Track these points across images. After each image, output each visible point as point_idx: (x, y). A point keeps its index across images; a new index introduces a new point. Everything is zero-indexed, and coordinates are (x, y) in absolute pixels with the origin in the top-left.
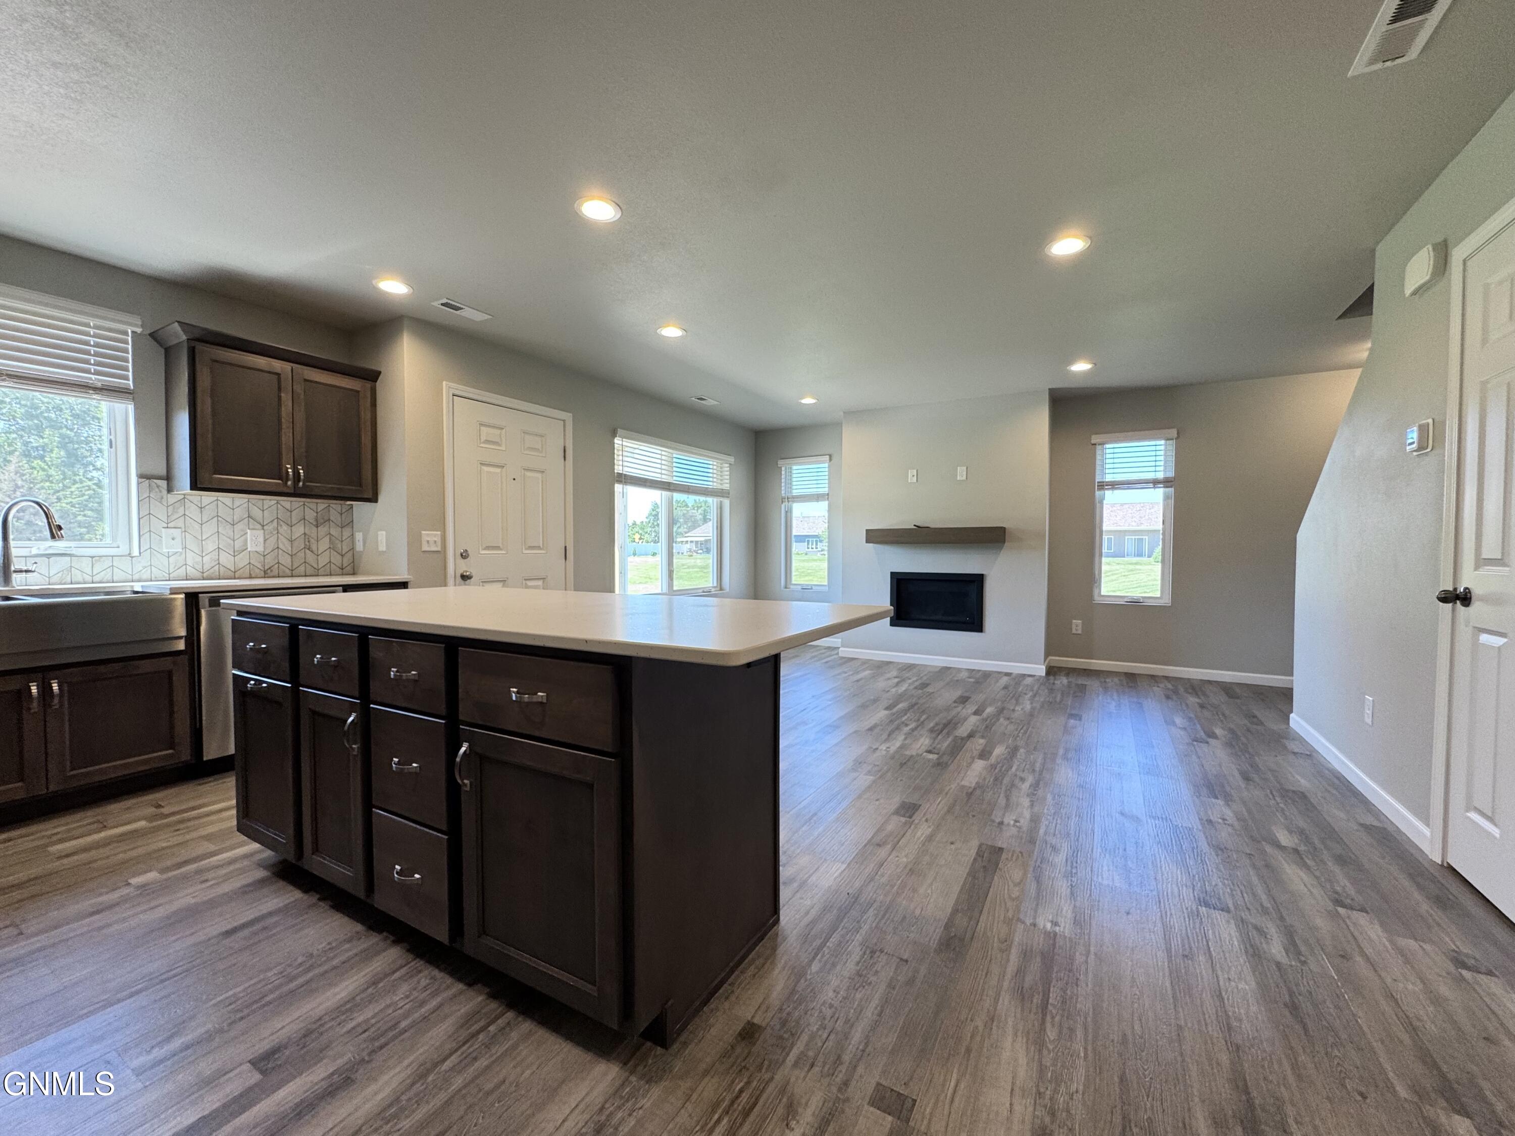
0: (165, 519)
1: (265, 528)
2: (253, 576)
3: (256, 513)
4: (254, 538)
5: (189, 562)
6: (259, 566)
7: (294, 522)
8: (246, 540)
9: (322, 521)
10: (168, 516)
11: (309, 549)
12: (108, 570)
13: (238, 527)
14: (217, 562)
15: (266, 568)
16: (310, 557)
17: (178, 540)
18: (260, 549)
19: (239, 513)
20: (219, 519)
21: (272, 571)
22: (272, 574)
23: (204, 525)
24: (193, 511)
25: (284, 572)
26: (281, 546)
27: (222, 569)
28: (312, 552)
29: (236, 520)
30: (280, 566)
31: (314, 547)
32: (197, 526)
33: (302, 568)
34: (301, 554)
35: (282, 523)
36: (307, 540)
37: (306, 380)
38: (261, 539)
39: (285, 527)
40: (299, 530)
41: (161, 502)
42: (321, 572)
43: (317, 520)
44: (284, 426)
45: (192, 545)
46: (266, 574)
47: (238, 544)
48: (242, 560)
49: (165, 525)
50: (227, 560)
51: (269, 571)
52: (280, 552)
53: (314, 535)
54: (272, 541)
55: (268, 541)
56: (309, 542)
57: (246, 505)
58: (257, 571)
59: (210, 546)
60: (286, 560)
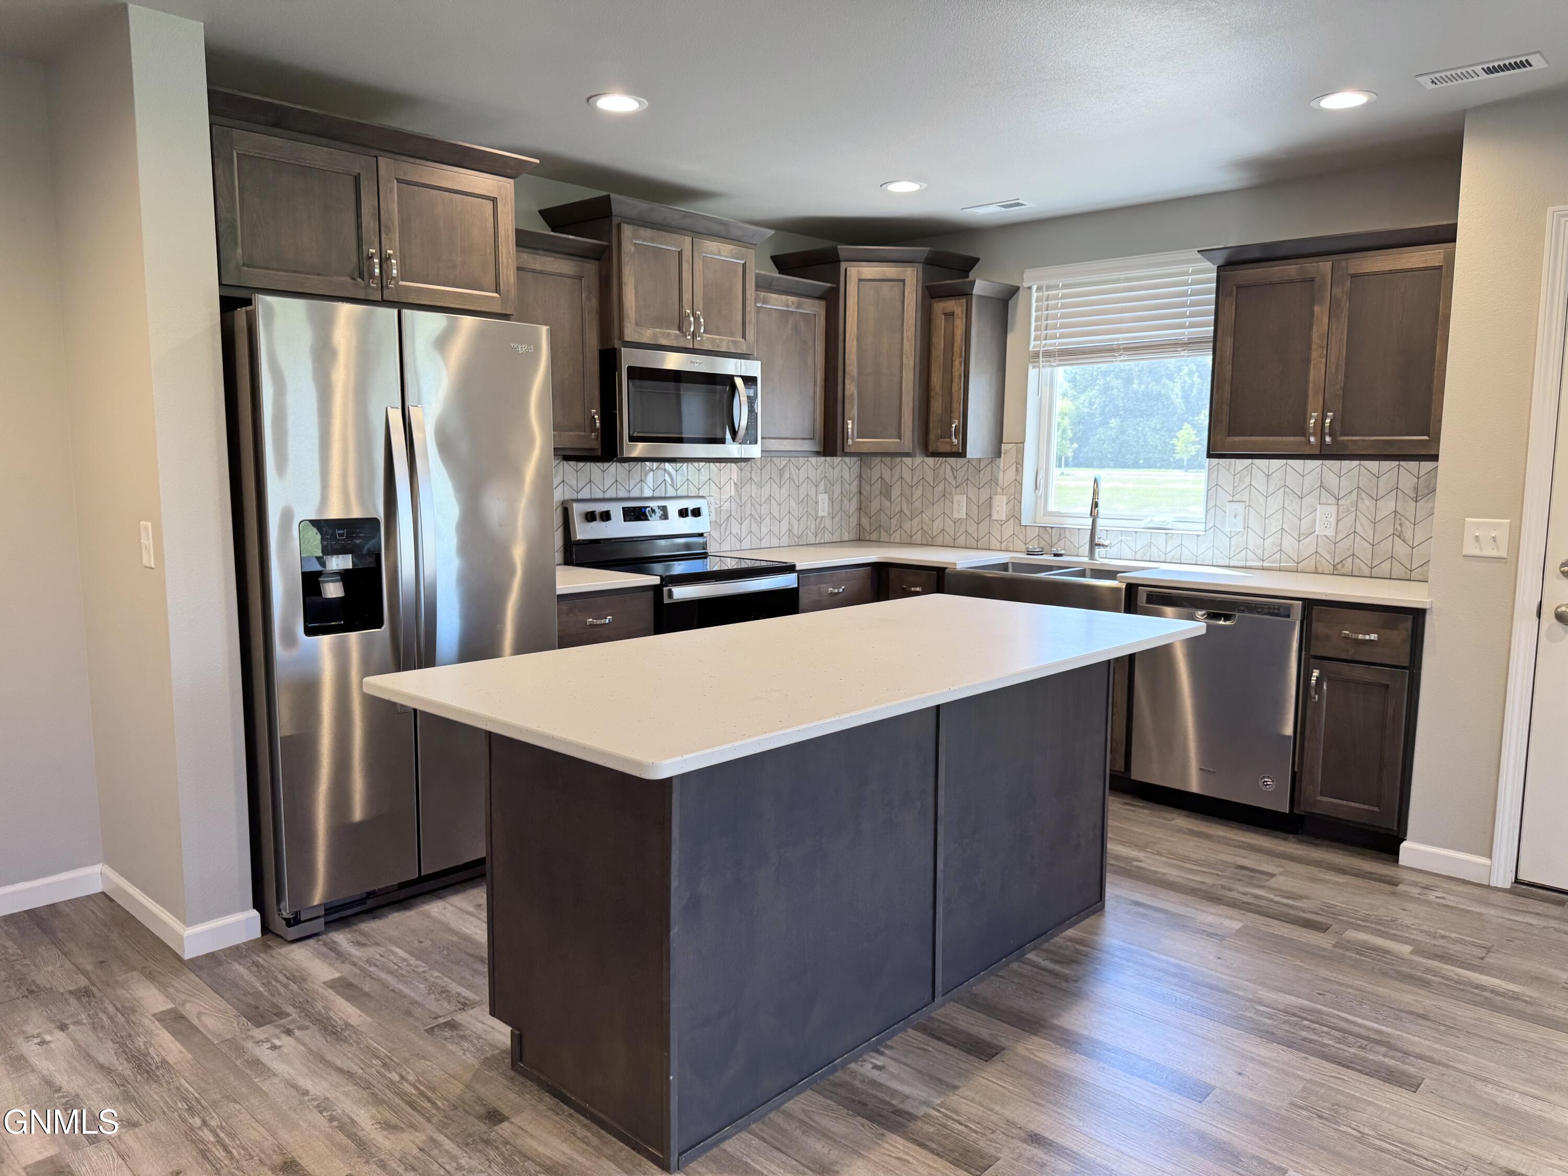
0: (1229, 489)
1: (1340, 502)
2: (1320, 570)
3: (1331, 480)
4: (1324, 517)
5: (1251, 546)
6: (1328, 557)
7: (1382, 492)
8: (1314, 520)
9: (1426, 491)
10: (1234, 487)
11: (1399, 537)
12: (1178, 548)
13: (1308, 500)
14: (1279, 548)
15: (1337, 561)
16: (1401, 549)
17: (1240, 518)
18: (1330, 533)
19: (1311, 480)
20: (1287, 490)
21: (1343, 566)
22: (1343, 571)
23: (1269, 498)
24: (1259, 481)
25: (1359, 569)
26: (1359, 529)
27: (1284, 557)
28: (1404, 541)
29: (1305, 491)
30: (1356, 560)
31: (1408, 535)
32: (1262, 499)
33: (1386, 566)
34: (1387, 544)
35: (1364, 495)
36: (1398, 522)
37: (1353, 276)
38: (1333, 520)
39: (1367, 502)
40: (1387, 506)
41: (1228, 470)
42: (1414, 575)
43: (1416, 490)
44: (1314, 355)
45: (1254, 523)
46: (1336, 571)
47: (1305, 524)
48: (1308, 547)
49: (1231, 498)
50: (1289, 544)
51: (1340, 565)
52: (1358, 538)
53: (1410, 515)
54: (1348, 521)
55: (1341, 524)
56: (1400, 525)
57: (1319, 469)
58: (1325, 564)
59: (1274, 526)
60: (1363, 549)
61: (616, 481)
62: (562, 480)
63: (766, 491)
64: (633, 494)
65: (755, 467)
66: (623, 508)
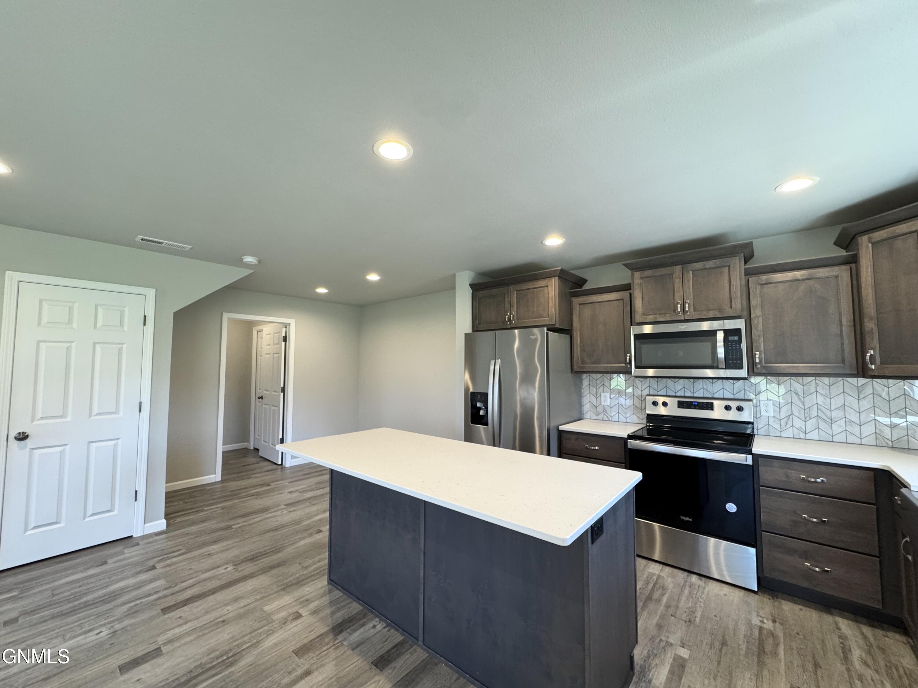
61: (684, 387)
62: (648, 385)
63: (838, 402)
64: (696, 395)
65: (821, 384)
66: (679, 401)
